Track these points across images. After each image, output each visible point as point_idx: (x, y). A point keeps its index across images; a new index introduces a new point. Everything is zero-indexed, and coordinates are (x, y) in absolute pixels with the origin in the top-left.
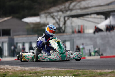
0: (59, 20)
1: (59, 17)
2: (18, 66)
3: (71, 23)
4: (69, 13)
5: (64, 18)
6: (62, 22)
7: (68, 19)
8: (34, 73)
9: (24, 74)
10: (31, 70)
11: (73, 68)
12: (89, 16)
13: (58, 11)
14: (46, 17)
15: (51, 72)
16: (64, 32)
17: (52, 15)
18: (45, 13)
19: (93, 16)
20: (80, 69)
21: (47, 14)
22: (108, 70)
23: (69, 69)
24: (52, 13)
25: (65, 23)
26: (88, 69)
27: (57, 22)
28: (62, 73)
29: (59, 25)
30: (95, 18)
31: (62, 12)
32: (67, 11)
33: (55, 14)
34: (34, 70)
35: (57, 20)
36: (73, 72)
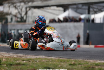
0: (21, 9)
1: (21, 7)
2: (5, 53)
3: (32, 14)
4: (30, 4)
5: (26, 9)
6: (24, 12)
7: (30, 9)
8: (27, 61)
9: (18, 61)
10: (20, 57)
11: (61, 57)
12: (48, 8)
13: (21, 2)
14: (9, 7)
15: (44, 61)
16: (25, 21)
17: (15, 5)
18: (9, 3)
19: (52, 8)
20: (72, 59)
21: (10, 4)
22: (100, 60)
23: (58, 57)
24: (15, 3)
25: (26, 13)
26: (78, 59)
27: (19, 12)
28: (55, 61)
29: (21, 14)
30: (54, 10)
31: (25, 3)
32: (29, 2)
33: (18, 4)
34: (24, 57)
35: (20, 10)
36: (66, 61)
